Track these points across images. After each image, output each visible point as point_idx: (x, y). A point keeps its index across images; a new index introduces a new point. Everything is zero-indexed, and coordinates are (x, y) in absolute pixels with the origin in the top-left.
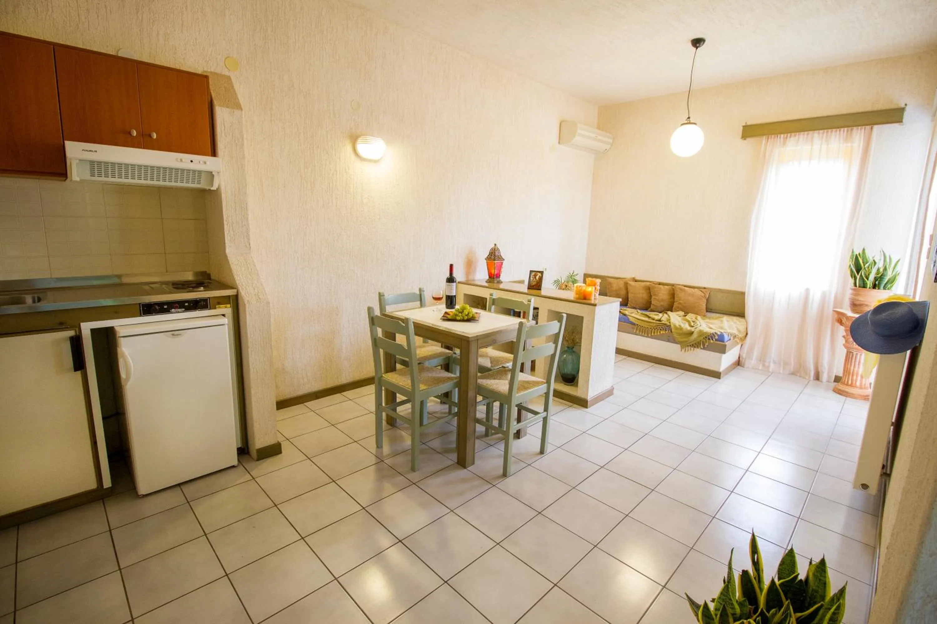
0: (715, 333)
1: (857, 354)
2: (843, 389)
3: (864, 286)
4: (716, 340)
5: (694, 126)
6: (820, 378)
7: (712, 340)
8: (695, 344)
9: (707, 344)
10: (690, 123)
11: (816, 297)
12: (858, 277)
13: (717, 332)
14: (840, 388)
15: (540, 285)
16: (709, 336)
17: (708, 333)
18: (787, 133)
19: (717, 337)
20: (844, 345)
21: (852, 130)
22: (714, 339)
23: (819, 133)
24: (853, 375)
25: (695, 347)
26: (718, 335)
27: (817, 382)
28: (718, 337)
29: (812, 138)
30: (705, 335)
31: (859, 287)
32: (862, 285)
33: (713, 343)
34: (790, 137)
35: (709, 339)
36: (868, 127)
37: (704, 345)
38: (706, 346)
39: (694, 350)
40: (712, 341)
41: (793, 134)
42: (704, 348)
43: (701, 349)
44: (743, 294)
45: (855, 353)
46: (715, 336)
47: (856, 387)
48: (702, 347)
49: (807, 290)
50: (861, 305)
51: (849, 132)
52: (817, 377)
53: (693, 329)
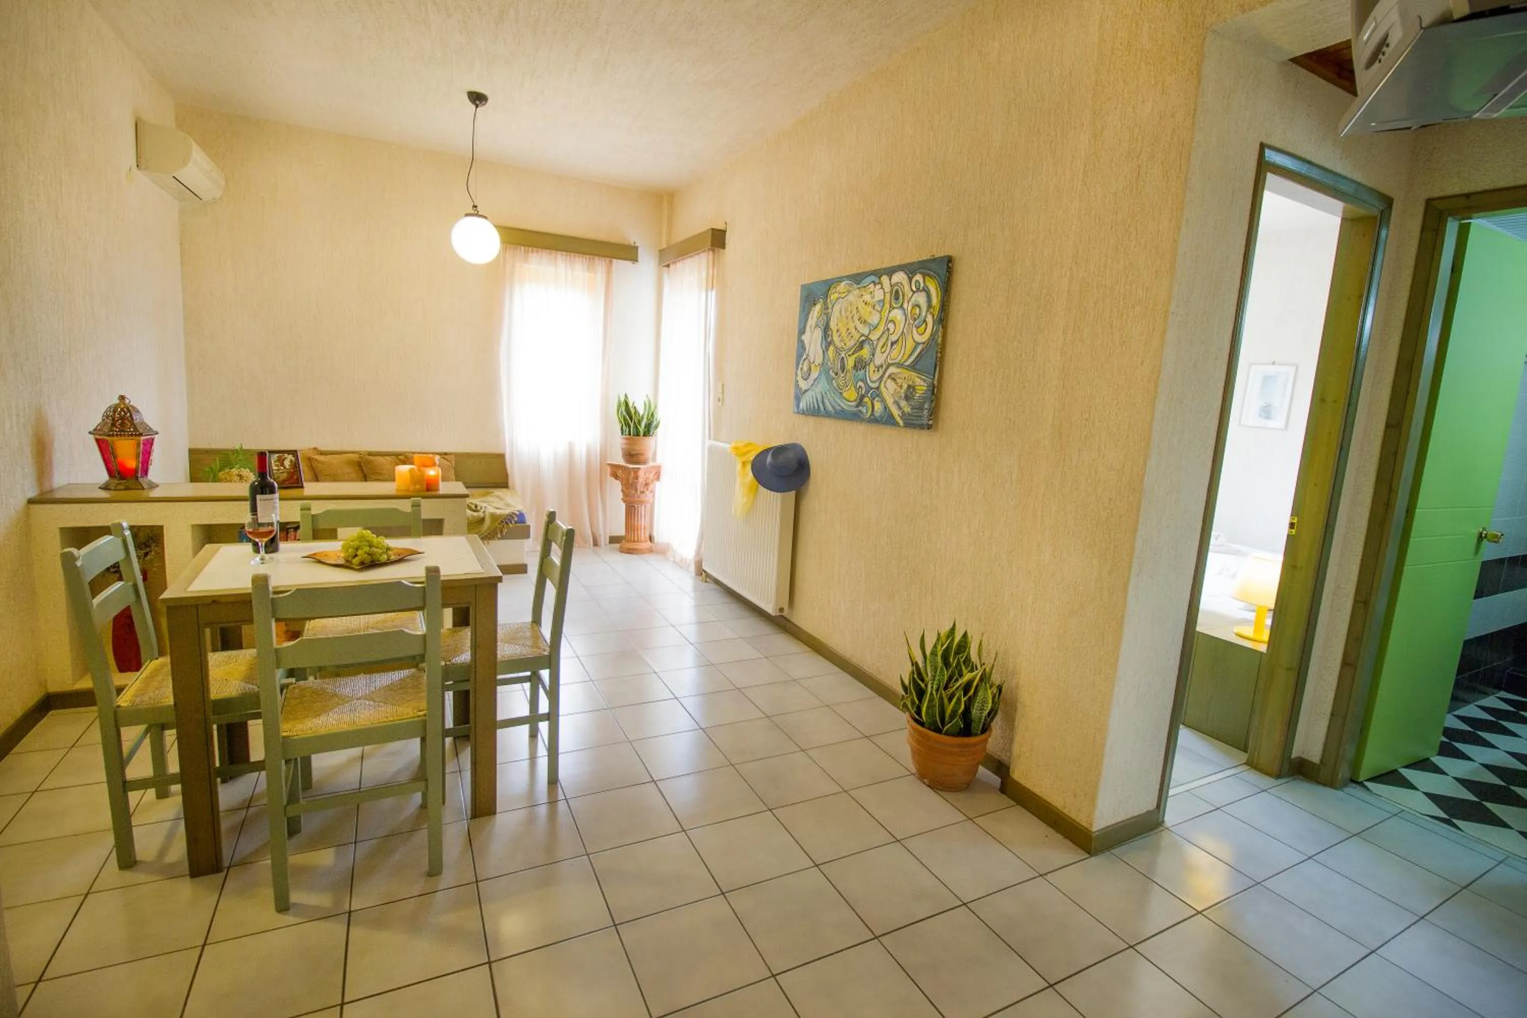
0: (513, 513)
1: (638, 507)
2: (631, 547)
3: (638, 435)
4: (516, 522)
5: (484, 220)
6: (599, 544)
7: (511, 523)
8: (489, 534)
9: (505, 530)
10: (477, 215)
11: (581, 451)
12: (632, 425)
13: (514, 512)
14: (628, 547)
15: (298, 479)
16: (505, 519)
17: (503, 515)
18: (529, 246)
19: (516, 519)
20: (623, 499)
21: (594, 259)
22: (513, 522)
23: (562, 255)
24: (638, 530)
25: (490, 539)
26: (517, 515)
27: (596, 548)
28: (518, 518)
29: (556, 257)
30: (501, 519)
31: (634, 435)
32: (635, 434)
33: (513, 527)
34: (532, 252)
35: (507, 523)
36: (608, 260)
37: (501, 532)
38: (504, 534)
39: (488, 543)
40: (511, 525)
41: (535, 249)
42: (502, 538)
43: (499, 539)
44: (502, 457)
45: (636, 506)
46: (513, 518)
47: (641, 542)
48: (499, 536)
49: (570, 443)
50: (636, 455)
51: (591, 260)
52: (596, 544)
53: (481, 514)
